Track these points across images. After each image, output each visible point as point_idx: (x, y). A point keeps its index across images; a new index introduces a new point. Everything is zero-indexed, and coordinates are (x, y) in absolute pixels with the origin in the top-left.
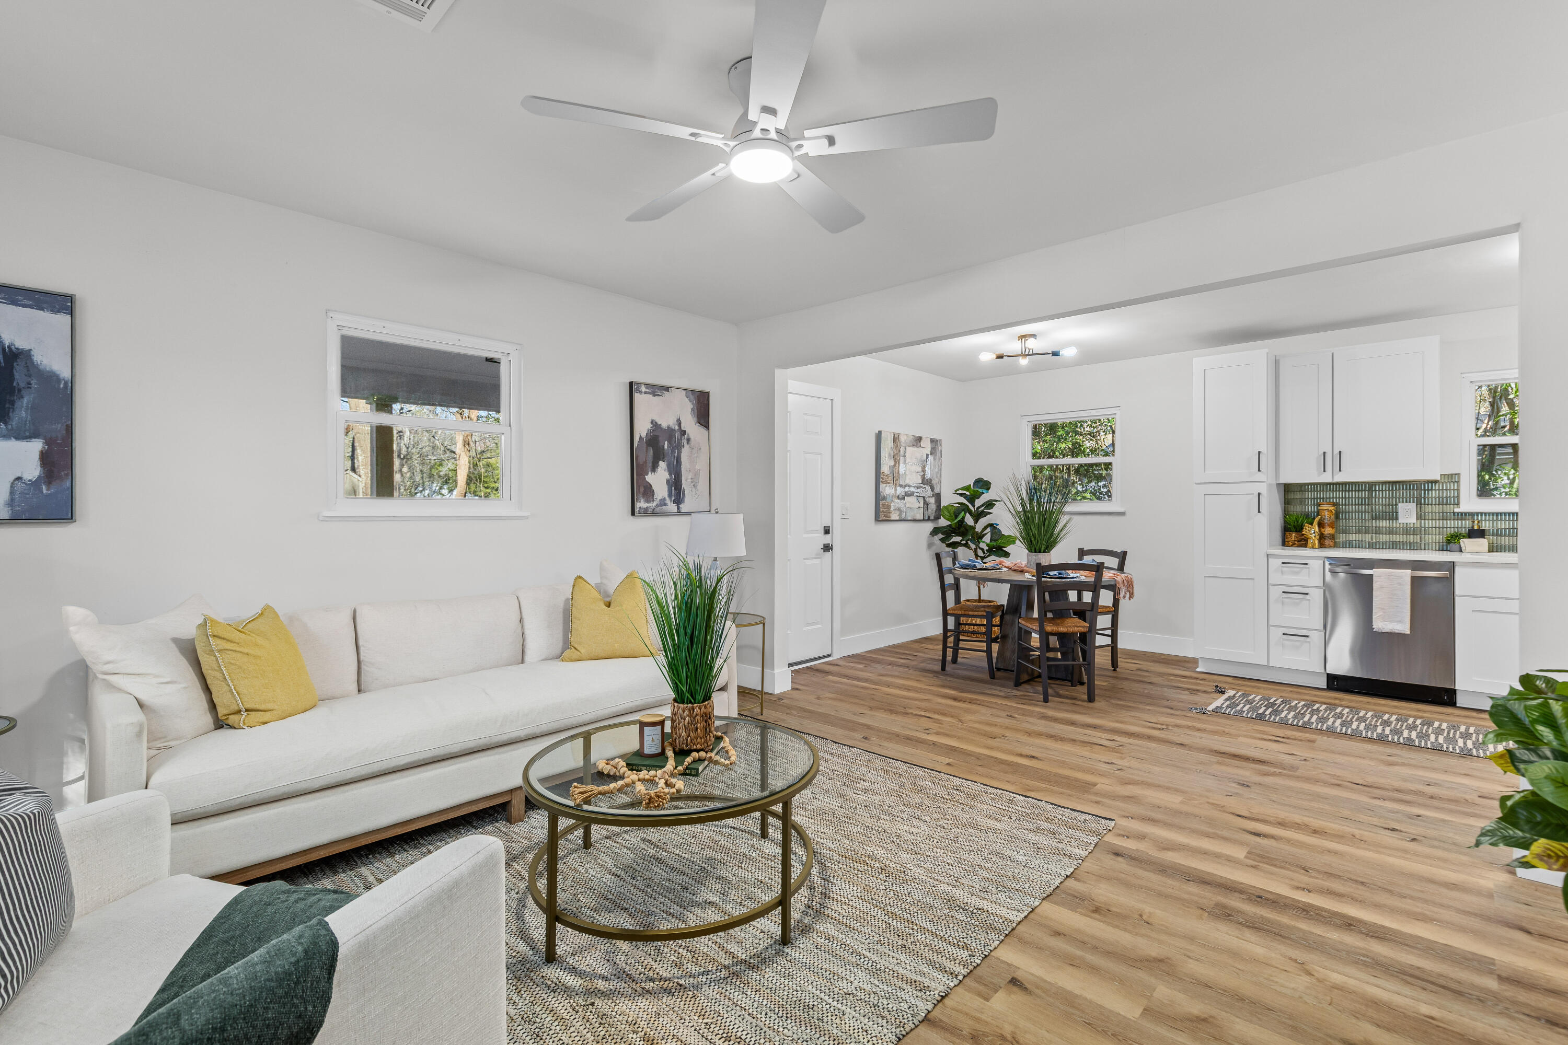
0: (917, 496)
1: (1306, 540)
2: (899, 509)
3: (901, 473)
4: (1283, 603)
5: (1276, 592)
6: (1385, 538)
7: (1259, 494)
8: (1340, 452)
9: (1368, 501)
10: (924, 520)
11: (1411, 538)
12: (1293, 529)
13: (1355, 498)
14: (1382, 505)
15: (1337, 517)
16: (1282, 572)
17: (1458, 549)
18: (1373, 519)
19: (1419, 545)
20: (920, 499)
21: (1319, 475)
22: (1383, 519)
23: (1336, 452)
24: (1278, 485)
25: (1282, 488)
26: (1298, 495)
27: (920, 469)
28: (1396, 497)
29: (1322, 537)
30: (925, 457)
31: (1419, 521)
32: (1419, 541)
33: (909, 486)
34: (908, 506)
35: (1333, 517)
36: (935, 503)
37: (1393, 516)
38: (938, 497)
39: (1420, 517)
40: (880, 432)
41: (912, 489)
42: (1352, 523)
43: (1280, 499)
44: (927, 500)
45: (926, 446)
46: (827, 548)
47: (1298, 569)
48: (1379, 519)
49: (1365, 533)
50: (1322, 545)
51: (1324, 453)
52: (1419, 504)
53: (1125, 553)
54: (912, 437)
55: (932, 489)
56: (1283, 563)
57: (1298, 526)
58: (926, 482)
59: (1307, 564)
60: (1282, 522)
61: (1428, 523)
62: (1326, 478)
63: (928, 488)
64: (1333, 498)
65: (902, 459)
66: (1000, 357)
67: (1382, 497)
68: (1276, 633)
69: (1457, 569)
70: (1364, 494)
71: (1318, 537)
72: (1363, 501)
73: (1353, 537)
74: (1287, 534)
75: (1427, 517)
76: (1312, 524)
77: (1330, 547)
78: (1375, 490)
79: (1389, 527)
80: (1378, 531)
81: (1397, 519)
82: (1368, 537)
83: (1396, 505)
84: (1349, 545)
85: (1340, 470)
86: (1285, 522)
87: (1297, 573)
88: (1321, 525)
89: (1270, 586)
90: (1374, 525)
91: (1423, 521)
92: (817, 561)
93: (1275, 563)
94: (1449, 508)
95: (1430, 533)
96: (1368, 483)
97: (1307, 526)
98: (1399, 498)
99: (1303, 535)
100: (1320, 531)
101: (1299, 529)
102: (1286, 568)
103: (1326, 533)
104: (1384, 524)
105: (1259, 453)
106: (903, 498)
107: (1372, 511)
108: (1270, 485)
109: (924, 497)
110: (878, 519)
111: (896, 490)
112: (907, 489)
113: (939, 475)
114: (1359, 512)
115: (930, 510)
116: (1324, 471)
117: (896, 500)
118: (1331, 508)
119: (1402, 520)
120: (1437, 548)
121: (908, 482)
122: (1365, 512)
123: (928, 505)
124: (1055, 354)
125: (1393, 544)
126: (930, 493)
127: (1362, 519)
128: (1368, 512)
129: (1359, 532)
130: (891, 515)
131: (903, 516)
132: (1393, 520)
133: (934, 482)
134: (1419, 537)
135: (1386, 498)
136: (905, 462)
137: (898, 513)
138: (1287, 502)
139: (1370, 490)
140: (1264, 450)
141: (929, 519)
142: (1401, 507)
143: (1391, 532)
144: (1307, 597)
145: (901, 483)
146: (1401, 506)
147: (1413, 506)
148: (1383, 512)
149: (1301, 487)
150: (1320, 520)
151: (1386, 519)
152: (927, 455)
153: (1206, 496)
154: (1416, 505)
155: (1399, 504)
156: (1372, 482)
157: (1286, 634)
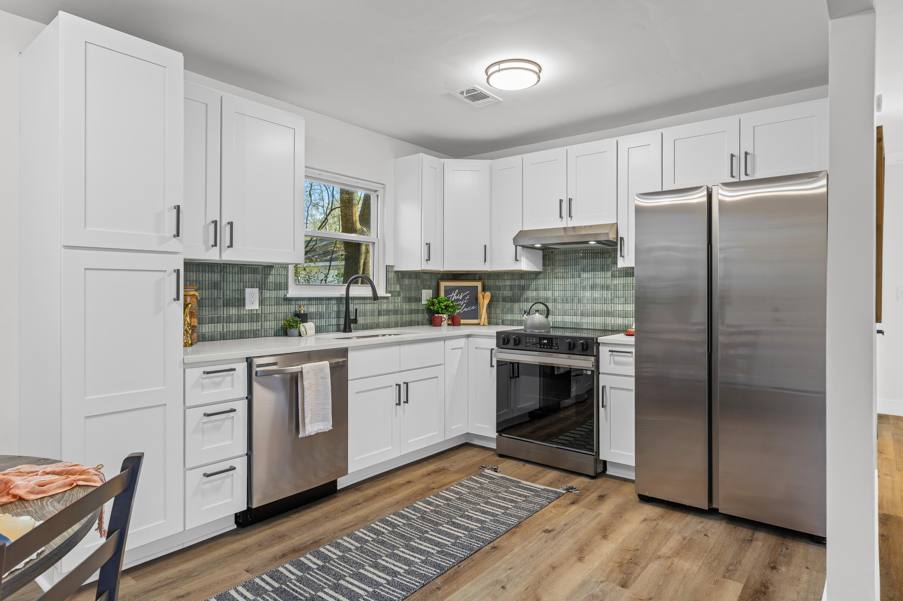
4: (203, 431)
5: (195, 417)
6: (234, 327)
9: (220, 285)
11: (254, 326)
13: (209, 281)
14: (232, 290)
16: (202, 386)
17: (297, 334)
18: (223, 306)
19: (260, 332)
21: (207, 250)
22: (232, 306)
28: (243, 281)
31: (261, 307)
37: (241, 302)
39: (262, 302)
48: (229, 306)
49: (218, 322)
52: (261, 288)
56: (203, 373)
59: (233, 369)
61: (268, 309)
62: (214, 255)
67: (232, 281)
68: (195, 478)
69: (350, 354)
70: (216, 277)
72: (215, 285)
73: (206, 328)
75: (266, 303)
78: (226, 273)
79: (238, 314)
80: (229, 319)
81: (244, 305)
82: (220, 327)
83: (244, 290)
90: (225, 312)
91: (263, 307)
93: (194, 374)
94: (281, 294)
95: (269, 319)
98: (245, 282)
102: (208, 380)
104: (233, 311)
107: (223, 296)
119: (248, 306)
120: (273, 335)
122: (217, 298)
125: (242, 333)
127: (214, 306)
128: (220, 298)
129: (212, 321)
132: (241, 306)
134: (260, 323)
135: (235, 281)
142: (247, 292)
143: (240, 319)
146: (247, 290)
147: (256, 291)
148: (232, 298)
151: (235, 306)
153: (87, 271)
154: (259, 290)
155: (246, 289)
156: (223, 264)
157: (207, 475)
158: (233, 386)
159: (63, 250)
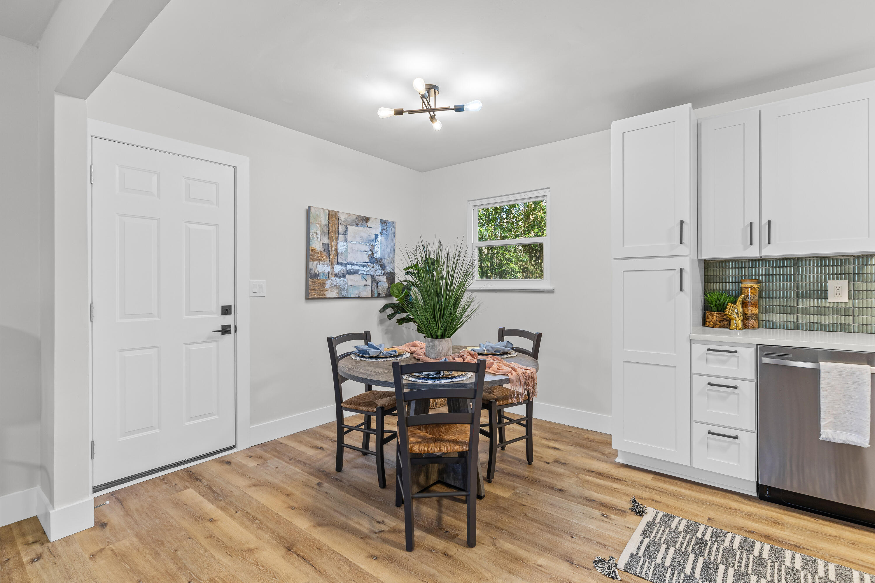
0: (362, 274)
1: (729, 321)
2: (338, 287)
3: (340, 251)
4: (707, 396)
5: (700, 383)
6: (812, 319)
7: (682, 270)
8: (769, 222)
9: (793, 278)
10: (372, 297)
11: (842, 320)
12: (715, 309)
13: (780, 275)
14: (810, 282)
15: (760, 296)
16: (707, 360)
18: (798, 298)
19: (851, 327)
20: (366, 277)
21: (745, 248)
22: (810, 298)
23: (765, 221)
24: (699, 260)
25: (703, 265)
26: (718, 272)
27: (367, 248)
28: (825, 274)
29: (746, 318)
30: (373, 237)
31: (851, 301)
32: (851, 322)
33: (352, 264)
34: (350, 283)
35: (757, 296)
36: (387, 281)
37: (823, 294)
38: (391, 276)
39: (852, 296)
40: (309, 207)
41: (356, 267)
42: (777, 302)
43: (700, 276)
44: (377, 278)
45: (375, 228)
46: (226, 330)
47: (725, 358)
48: (806, 298)
49: (791, 313)
50: (745, 326)
51: (751, 223)
52: (852, 281)
53: (539, 336)
54: (355, 217)
55: (383, 267)
56: (708, 350)
57: (720, 305)
58: (373, 260)
59: (736, 352)
60: (703, 300)
61: (862, 303)
62: (753, 252)
63: (377, 267)
64: (759, 275)
65: (341, 237)
66: (399, 112)
67: (810, 274)
68: (700, 431)
70: (790, 271)
71: (742, 318)
72: (788, 278)
73: (777, 318)
74: (708, 313)
75: (861, 296)
76: (734, 303)
77: (754, 328)
78: (802, 266)
79: (817, 307)
80: (805, 311)
81: (826, 297)
82: (793, 318)
83: (826, 282)
84: (773, 326)
85: (769, 243)
86: (706, 301)
87: (724, 362)
88: (744, 304)
89: (694, 376)
90: (800, 304)
91: (856, 301)
92: (213, 345)
93: (699, 350)
95: (865, 314)
96: (794, 259)
97: (730, 306)
98: (829, 274)
99: (726, 315)
100: (743, 310)
101: (721, 309)
102: (712, 356)
103: (749, 313)
104: (811, 303)
105: (682, 222)
106: (344, 276)
107: (798, 289)
108: (692, 261)
109: (372, 276)
110: (308, 298)
111: (333, 268)
112: (349, 267)
113: (391, 256)
114: (783, 291)
115: (380, 288)
116: (751, 244)
117: (333, 278)
118: (755, 286)
119: (832, 299)
121: (349, 259)
122: (790, 290)
123: (377, 283)
124: (459, 109)
125: (821, 325)
126: (380, 271)
127: (787, 297)
128: (794, 290)
129: (783, 311)
130: (326, 293)
131: (344, 294)
132: (821, 298)
133: (385, 261)
134: (851, 318)
135: (813, 274)
136: (346, 240)
137: (336, 291)
138: (707, 280)
139: (796, 265)
140: (686, 220)
141: (379, 296)
142: (831, 285)
143: (819, 312)
144: (736, 391)
145: (340, 260)
146: (831, 282)
147: (845, 283)
148: (810, 290)
149: (722, 263)
150: (744, 299)
151: (814, 298)
152: (376, 236)
153: (625, 273)
154: (849, 282)
155: (829, 282)
156: (798, 258)
157: (710, 433)
158: (738, 366)
159: (613, 260)
